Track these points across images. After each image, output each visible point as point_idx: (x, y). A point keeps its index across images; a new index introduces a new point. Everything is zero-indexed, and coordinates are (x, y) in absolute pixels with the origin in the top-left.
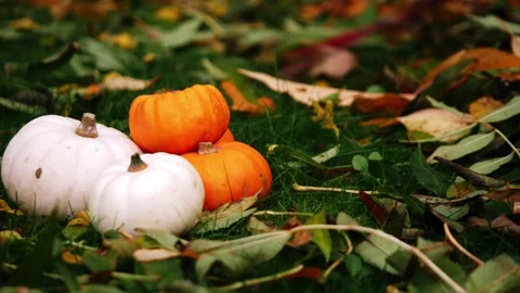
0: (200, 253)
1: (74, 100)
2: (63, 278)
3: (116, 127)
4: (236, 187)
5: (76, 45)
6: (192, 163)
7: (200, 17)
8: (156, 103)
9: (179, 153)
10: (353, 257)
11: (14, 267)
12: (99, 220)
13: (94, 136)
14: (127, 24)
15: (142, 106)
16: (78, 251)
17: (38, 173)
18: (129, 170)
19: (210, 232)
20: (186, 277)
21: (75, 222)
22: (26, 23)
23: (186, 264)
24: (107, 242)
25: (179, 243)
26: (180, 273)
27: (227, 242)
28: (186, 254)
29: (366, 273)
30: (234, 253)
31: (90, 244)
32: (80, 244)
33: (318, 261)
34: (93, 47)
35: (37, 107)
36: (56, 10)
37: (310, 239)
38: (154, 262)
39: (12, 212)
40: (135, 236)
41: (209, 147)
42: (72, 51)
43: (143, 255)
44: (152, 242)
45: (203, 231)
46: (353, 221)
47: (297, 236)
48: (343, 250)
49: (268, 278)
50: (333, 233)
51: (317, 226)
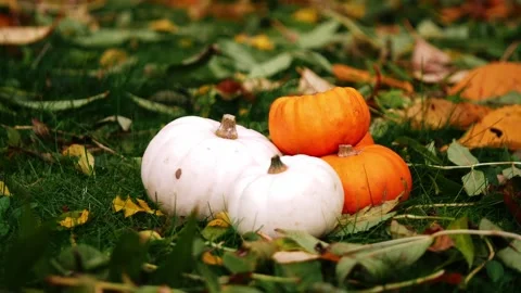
0: (340, 257)
1: (213, 101)
2: (203, 279)
3: (255, 129)
4: (375, 190)
5: (216, 46)
6: (332, 165)
7: (337, 20)
8: (296, 105)
9: (319, 156)
10: (495, 262)
11: (154, 267)
12: (238, 222)
13: (233, 137)
14: (265, 26)
15: (282, 107)
16: (218, 253)
17: (178, 174)
18: (269, 172)
19: (349, 236)
20: (325, 280)
21: (213, 223)
22: (165, 25)
23: (326, 267)
24: (247, 244)
25: (319, 245)
26: (320, 276)
27: (367, 246)
28: (326, 256)
29: (508, 278)
30: (375, 257)
31: (229, 245)
32: (219, 246)
33: (460, 266)
34: (232, 48)
35: (176, 109)
36: (194, 12)
37: (452, 244)
38: (293, 264)
39: (152, 212)
40: (274, 239)
41: (348, 149)
42: (211, 52)
43: (282, 257)
44: (292, 244)
45: (342, 234)
46: (495, 226)
47: (438, 241)
48: (485, 256)
49: (409, 283)
50: (475, 238)
51: (459, 231)
